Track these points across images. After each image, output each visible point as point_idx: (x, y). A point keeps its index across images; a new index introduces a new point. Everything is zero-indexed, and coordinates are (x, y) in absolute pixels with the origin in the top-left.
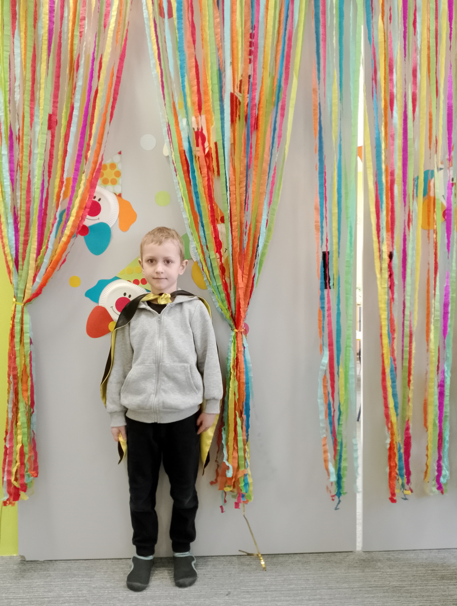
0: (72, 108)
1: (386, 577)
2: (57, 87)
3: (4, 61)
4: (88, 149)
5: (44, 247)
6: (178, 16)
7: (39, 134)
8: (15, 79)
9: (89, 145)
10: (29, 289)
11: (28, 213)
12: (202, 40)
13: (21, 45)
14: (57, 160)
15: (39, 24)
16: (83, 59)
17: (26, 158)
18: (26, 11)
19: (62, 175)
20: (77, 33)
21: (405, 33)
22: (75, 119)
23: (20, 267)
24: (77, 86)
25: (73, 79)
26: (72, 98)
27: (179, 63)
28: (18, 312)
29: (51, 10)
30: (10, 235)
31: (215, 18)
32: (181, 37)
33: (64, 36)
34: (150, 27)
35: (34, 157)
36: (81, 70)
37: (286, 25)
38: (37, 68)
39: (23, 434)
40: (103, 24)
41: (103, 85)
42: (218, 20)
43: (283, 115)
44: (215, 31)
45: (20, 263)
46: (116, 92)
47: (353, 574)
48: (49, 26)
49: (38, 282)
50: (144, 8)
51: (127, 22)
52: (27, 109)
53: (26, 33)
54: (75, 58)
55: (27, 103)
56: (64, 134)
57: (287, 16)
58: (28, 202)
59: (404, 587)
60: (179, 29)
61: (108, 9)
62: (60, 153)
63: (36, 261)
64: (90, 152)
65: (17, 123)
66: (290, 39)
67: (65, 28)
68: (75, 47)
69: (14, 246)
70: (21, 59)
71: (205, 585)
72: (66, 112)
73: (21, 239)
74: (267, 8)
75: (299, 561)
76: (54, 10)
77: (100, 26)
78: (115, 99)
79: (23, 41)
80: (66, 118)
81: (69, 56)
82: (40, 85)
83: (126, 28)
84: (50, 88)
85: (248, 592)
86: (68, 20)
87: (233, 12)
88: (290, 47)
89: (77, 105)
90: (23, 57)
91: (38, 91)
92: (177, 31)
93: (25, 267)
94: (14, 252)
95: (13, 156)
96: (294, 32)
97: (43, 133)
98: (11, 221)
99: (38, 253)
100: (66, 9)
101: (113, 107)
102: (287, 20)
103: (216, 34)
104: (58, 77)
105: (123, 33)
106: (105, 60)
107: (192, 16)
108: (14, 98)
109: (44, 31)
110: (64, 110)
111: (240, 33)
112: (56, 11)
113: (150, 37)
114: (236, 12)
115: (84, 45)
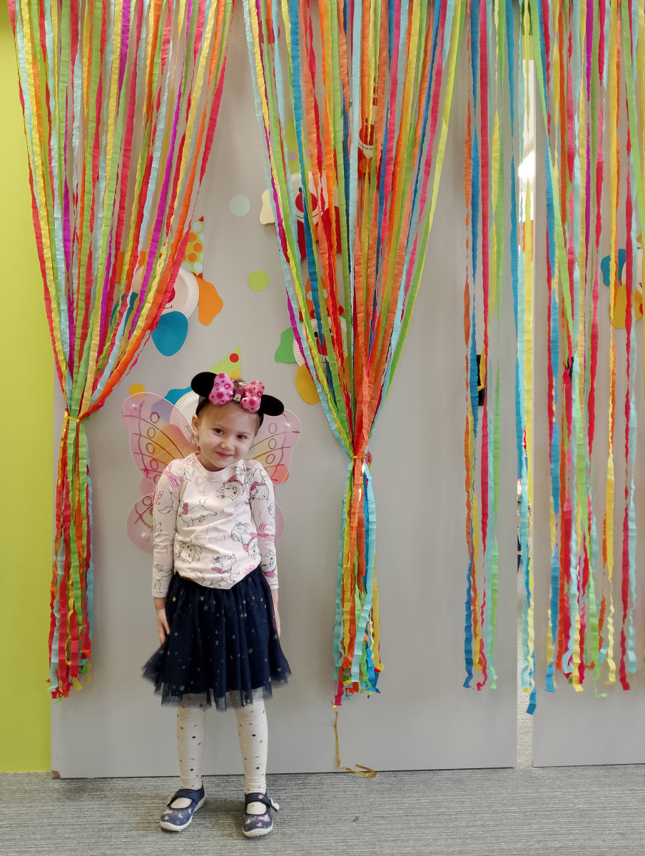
0: (150, 160)
1: (569, 798)
2: (130, 130)
3: (60, 95)
4: (171, 214)
5: (108, 344)
6: (292, 40)
7: (105, 192)
8: (73, 118)
9: (172, 208)
10: (88, 400)
11: (88, 298)
12: (324, 72)
13: (82, 74)
14: (129, 228)
15: (108, 48)
16: (166, 94)
17: (86, 224)
18: (91, 31)
19: (135, 248)
20: (158, 60)
21: (589, 69)
22: (154, 174)
23: (75, 370)
24: (157, 129)
25: (151, 120)
26: (149, 146)
27: (293, 101)
28: (72, 430)
29: (125, 30)
30: (62, 326)
31: (340, 45)
32: (296, 69)
33: (140, 64)
34: (254, 54)
35: (97, 223)
36: (163, 109)
37: (434, 56)
38: (104, 105)
39: (76, 597)
40: (192, 48)
41: (191, 128)
42: (345, 47)
43: (427, 173)
44: (340, 63)
45: (76, 364)
46: (209, 139)
47: (524, 795)
48: (121, 50)
49: (100, 390)
50: (247, 30)
51: (224, 47)
52: (89, 158)
53: (90, 59)
54: (155, 92)
55: (90, 150)
56: (138, 193)
57: (435, 45)
58: (89, 282)
59: (595, 810)
60: (293, 57)
61: (201, 29)
62: (133, 218)
63: (97, 362)
64: (173, 217)
65: (74, 177)
66: (439, 74)
67: (141, 53)
68: (155, 79)
69: (69, 340)
70: (82, 92)
71: (323, 808)
72: (142, 164)
73: (79, 331)
74: (409, 34)
75: (447, 778)
76: (128, 30)
77: (188, 51)
78: (208, 149)
79: (85, 69)
80: (142, 171)
81: (146, 89)
82: (107, 127)
83: (223, 55)
84: (121, 130)
85: (382, 817)
86: (147, 43)
87: (364, 37)
88: (438, 83)
89: (157, 155)
90: (85, 90)
91: (105, 135)
92: (290, 60)
93: (82, 370)
94: (67, 350)
95: (69, 221)
96: (444, 64)
97: (109, 191)
98: (64, 307)
99: (100, 352)
100: (144, 30)
101: (205, 159)
102: (434, 50)
103: (341, 67)
104: (131, 116)
105: (219, 61)
106: (196, 96)
107: (311, 41)
108: (71, 143)
109: (113, 57)
110: (140, 161)
111: (373, 66)
112: (130, 31)
113: (255, 68)
114: (368, 37)
115: (168, 76)
